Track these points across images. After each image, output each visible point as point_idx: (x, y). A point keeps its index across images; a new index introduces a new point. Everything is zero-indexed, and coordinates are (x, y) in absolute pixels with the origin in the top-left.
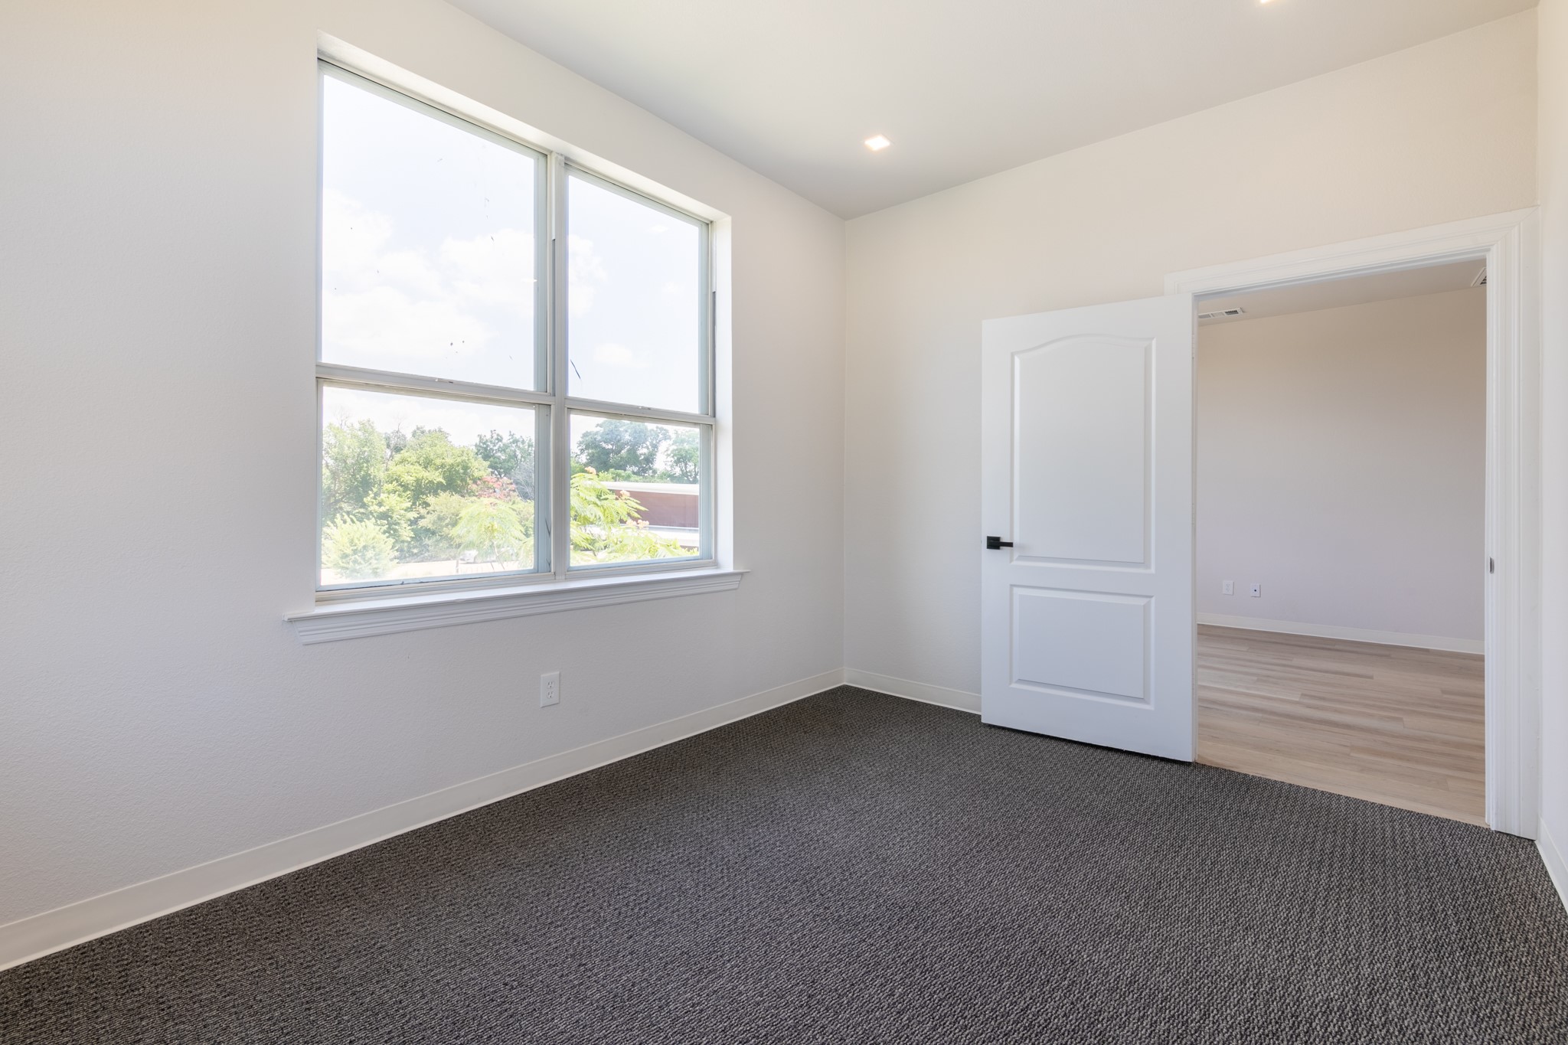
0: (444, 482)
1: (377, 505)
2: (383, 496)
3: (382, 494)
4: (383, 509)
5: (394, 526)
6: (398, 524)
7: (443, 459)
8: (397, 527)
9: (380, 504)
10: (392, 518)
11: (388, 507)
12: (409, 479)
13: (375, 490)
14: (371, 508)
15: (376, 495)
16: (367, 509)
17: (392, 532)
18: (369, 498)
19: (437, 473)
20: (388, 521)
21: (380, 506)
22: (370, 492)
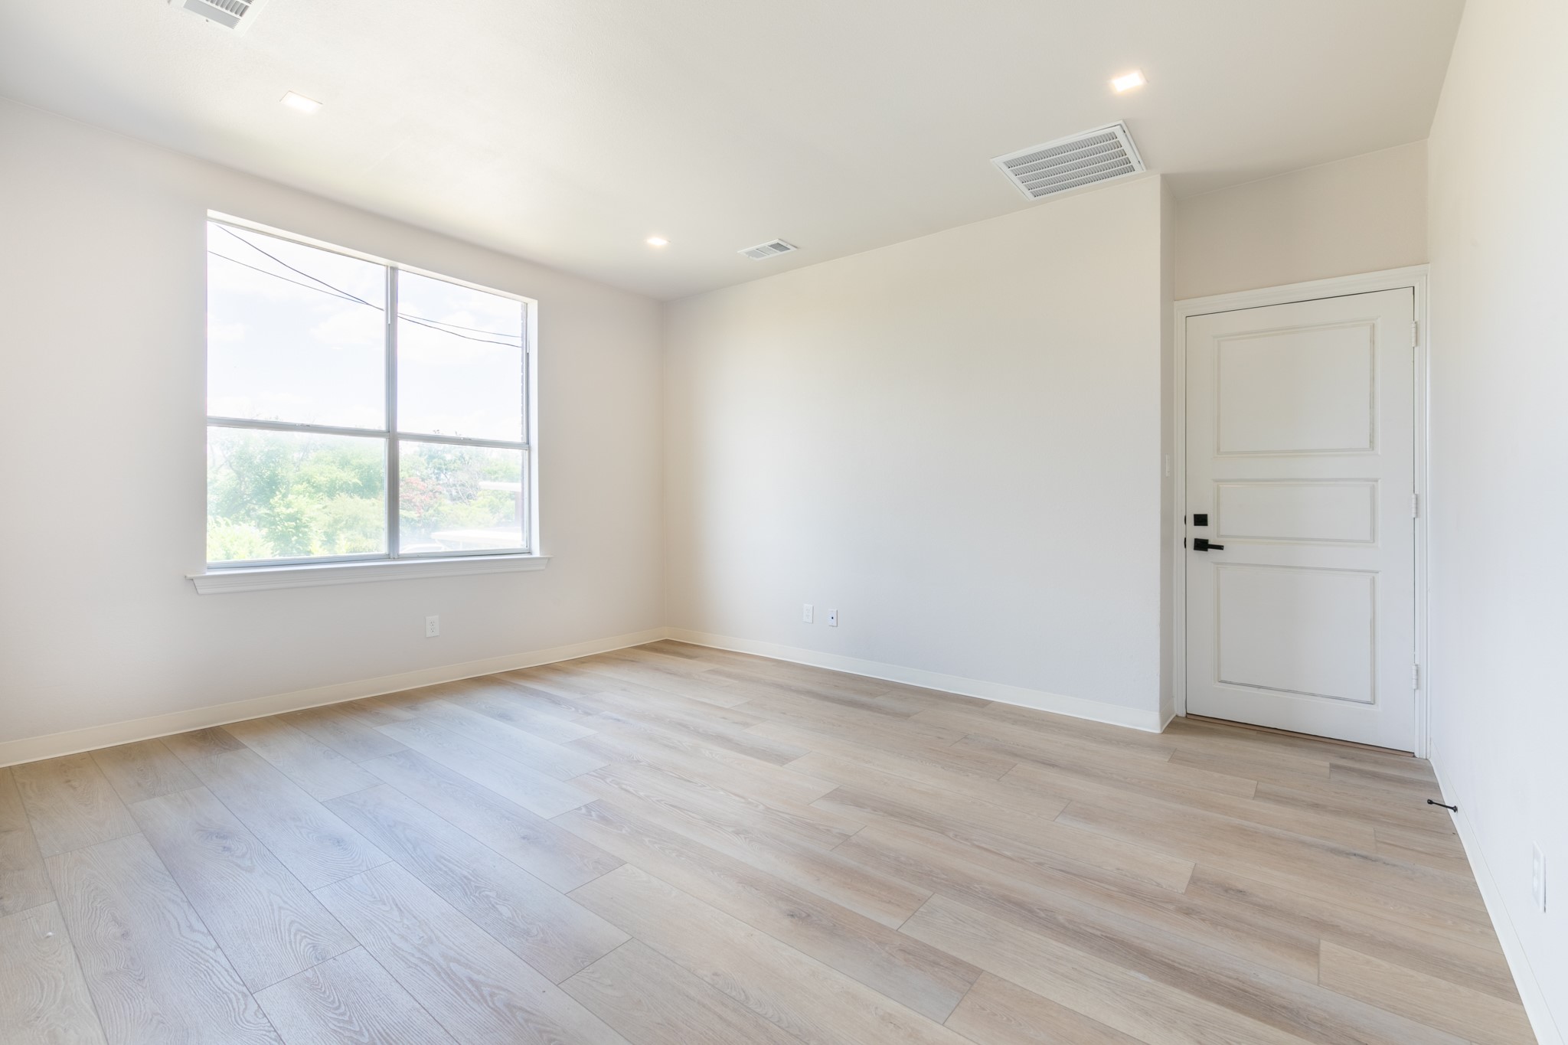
0: (360, 483)
1: (285, 506)
2: (290, 497)
3: (289, 495)
4: (290, 511)
5: (303, 529)
6: (306, 527)
7: (361, 459)
8: (306, 530)
9: (288, 506)
10: (300, 520)
11: (296, 510)
12: (321, 479)
13: (283, 491)
14: (277, 510)
15: (285, 496)
16: (273, 511)
17: (300, 535)
18: (276, 499)
19: (353, 474)
20: (296, 523)
21: (288, 508)
22: (277, 493)
